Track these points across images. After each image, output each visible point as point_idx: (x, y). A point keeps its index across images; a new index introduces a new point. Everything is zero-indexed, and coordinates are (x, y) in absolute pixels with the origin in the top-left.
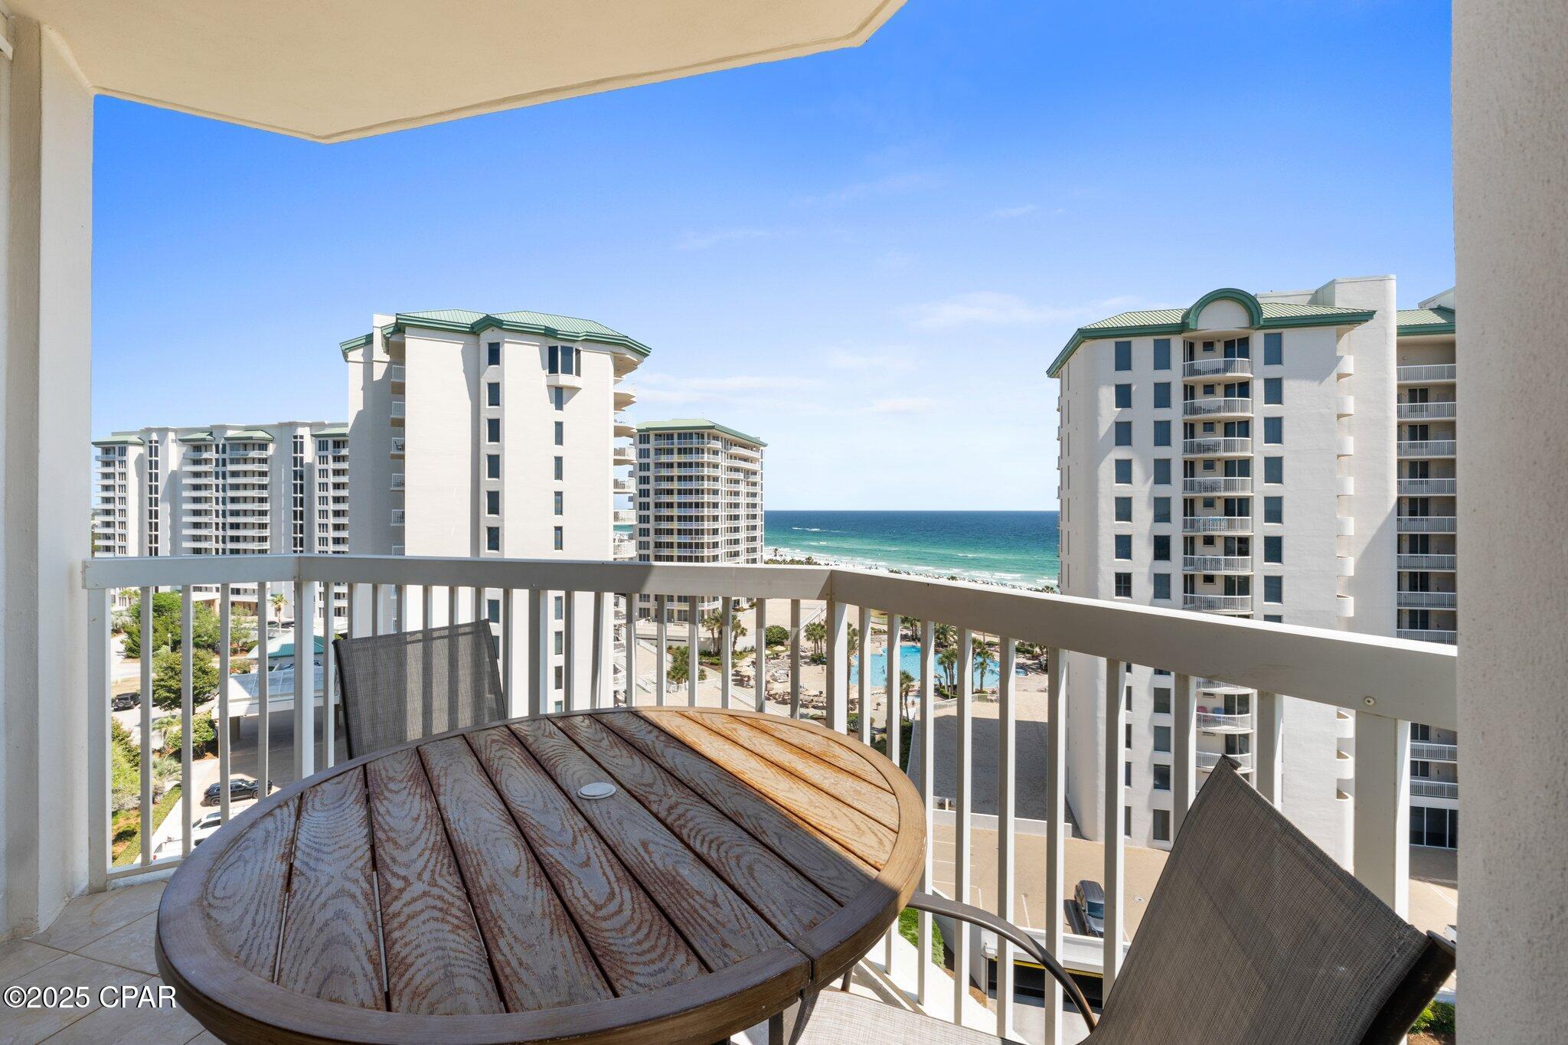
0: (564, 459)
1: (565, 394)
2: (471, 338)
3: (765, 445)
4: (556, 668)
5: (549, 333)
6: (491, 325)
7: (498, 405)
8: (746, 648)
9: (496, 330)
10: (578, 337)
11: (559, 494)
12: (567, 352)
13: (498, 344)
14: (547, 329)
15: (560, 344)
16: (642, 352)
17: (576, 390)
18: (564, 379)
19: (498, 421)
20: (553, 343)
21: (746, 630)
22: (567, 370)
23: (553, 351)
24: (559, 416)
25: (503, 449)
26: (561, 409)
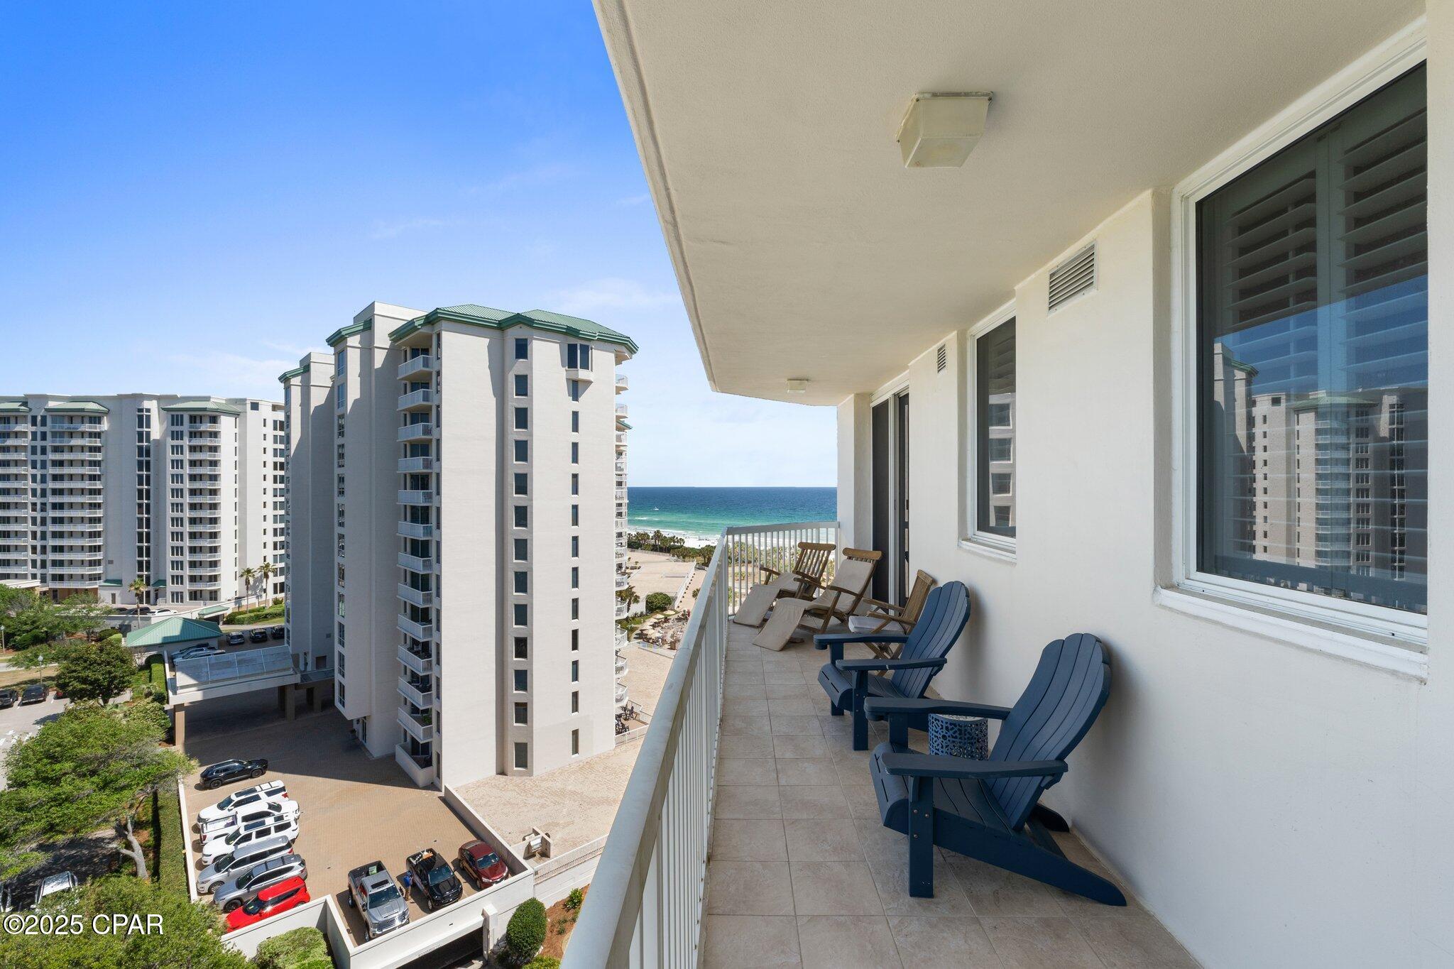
0: (579, 445)
1: (580, 386)
2: (497, 333)
3: (629, 428)
4: (573, 631)
5: (571, 332)
6: (520, 323)
7: (526, 395)
8: (636, 614)
9: (524, 327)
10: (595, 337)
11: (575, 476)
12: (585, 350)
13: (526, 339)
14: (569, 328)
15: (579, 343)
16: (632, 349)
17: (588, 383)
18: (582, 374)
19: (525, 410)
20: (573, 341)
21: (639, 597)
22: (585, 365)
23: (572, 349)
24: (575, 406)
25: (531, 435)
26: (577, 400)
